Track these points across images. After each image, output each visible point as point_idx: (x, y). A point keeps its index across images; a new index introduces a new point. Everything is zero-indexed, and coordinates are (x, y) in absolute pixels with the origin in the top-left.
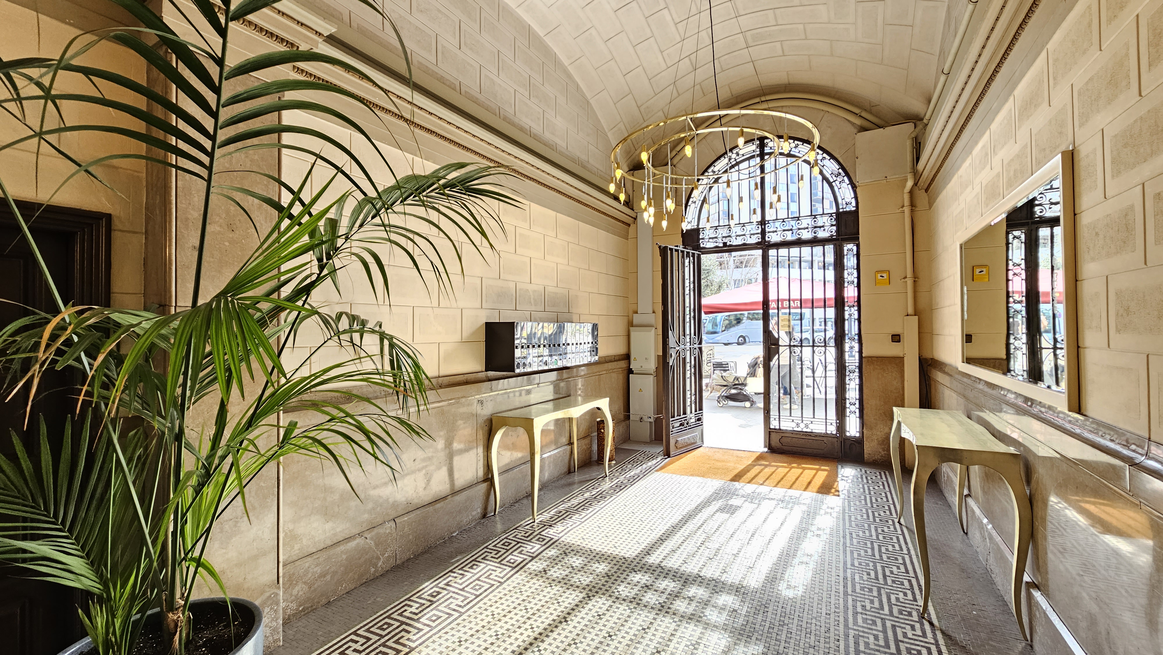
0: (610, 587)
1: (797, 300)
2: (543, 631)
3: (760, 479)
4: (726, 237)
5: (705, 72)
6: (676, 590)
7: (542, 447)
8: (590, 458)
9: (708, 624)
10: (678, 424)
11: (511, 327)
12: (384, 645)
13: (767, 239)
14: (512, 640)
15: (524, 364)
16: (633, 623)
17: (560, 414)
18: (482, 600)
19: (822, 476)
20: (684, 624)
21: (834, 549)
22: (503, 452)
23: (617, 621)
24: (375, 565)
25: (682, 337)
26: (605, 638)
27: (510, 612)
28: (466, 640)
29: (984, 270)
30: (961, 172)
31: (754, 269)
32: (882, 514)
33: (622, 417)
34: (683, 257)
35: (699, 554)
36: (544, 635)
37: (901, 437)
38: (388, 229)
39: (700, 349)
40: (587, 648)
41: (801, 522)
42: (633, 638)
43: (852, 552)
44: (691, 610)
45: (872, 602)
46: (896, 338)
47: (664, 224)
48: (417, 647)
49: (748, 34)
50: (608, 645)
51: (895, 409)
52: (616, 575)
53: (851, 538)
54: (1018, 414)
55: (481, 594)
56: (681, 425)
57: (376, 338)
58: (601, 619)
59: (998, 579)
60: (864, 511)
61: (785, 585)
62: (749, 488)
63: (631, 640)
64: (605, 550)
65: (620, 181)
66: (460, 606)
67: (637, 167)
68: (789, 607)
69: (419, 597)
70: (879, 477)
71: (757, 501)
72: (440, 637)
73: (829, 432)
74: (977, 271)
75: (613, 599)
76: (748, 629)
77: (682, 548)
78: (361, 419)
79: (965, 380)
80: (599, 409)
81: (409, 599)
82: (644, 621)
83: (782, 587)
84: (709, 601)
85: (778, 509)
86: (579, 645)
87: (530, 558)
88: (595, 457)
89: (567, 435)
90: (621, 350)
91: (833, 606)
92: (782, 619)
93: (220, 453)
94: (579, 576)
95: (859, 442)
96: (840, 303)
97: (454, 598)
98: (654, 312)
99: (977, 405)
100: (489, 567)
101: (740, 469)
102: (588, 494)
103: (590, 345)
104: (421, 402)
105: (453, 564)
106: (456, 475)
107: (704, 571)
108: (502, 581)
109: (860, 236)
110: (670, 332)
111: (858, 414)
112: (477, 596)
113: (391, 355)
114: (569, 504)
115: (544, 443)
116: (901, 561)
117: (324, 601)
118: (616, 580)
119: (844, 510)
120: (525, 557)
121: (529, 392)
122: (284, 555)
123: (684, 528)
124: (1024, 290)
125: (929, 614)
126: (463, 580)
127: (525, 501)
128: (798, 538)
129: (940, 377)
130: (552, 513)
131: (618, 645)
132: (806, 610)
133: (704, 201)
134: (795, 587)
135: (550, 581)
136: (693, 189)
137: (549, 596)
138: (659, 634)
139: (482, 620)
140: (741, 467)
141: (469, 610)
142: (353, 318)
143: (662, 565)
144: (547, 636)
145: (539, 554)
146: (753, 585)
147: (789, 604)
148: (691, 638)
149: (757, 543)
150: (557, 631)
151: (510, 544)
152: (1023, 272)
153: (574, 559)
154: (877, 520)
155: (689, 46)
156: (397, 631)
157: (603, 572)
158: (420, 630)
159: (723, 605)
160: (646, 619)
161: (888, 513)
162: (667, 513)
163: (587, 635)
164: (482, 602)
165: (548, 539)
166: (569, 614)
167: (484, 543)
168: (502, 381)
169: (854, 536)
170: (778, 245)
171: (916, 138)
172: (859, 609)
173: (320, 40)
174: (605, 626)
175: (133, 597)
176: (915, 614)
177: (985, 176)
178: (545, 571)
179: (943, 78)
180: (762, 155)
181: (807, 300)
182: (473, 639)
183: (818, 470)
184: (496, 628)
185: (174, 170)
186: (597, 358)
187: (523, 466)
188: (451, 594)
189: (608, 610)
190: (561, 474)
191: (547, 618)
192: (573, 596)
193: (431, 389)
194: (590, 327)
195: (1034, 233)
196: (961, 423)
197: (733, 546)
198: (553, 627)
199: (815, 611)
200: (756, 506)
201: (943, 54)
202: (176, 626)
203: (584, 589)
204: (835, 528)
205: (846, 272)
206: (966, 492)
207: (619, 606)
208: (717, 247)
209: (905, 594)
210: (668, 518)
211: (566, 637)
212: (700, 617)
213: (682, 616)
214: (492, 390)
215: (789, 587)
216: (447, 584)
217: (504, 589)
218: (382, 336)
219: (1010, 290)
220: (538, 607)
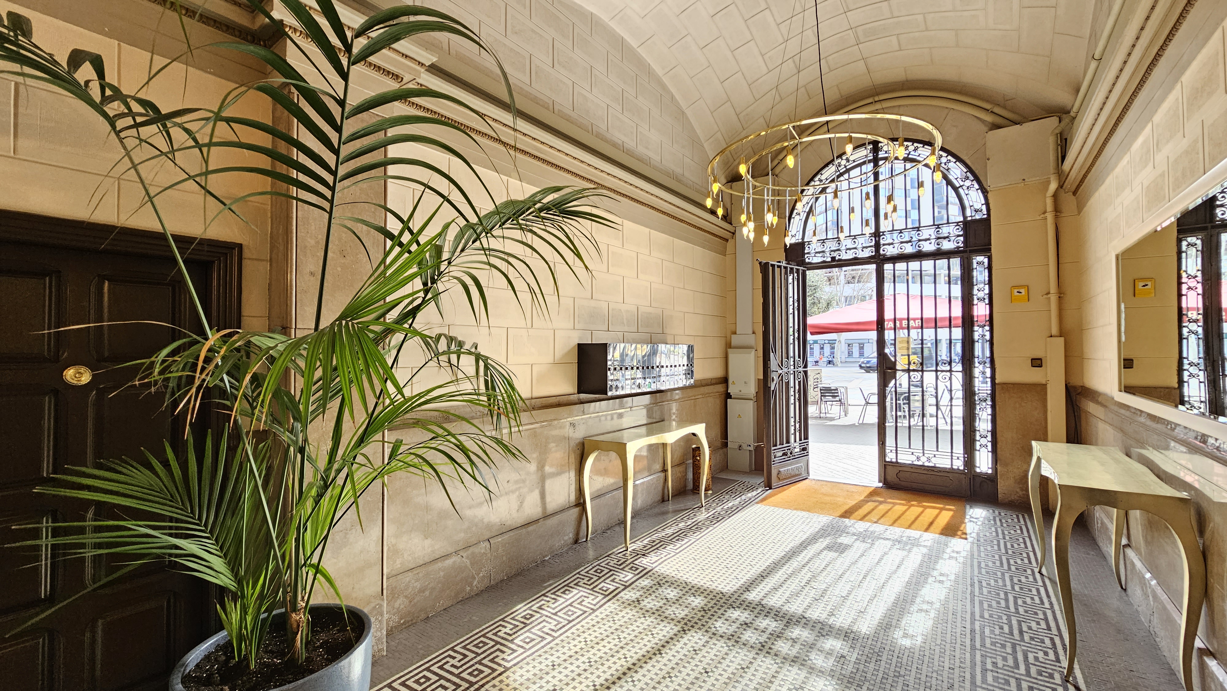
0: (707, 622)
1: (918, 319)
2: (637, 662)
3: (874, 516)
4: (834, 251)
5: (811, 74)
6: (778, 630)
7: (635, 473)
8: (685, 486)
9: (812, 669)
10: (780, 454)
11: (604, 347)
12: (480, 662)
13: (882, 252)
14: (605, 668)
15: (617, 387)
16: (731, 661)
17: (654, 440)
18: (574, 625)
19: (946, 516)
20: (787, 666)
21: (960, 598)
22: (595, 477)
23: (714, 658)
24: (471, 585)
25: (784, 360)
26: (701, 673)
27: (603, 640)
28: (559, 665)
29: (1149, 283)
30: (1118, 170)
31: (869, 285)
32: (1019, 562)
33: (718, 444)
34: (786, 273)
35: (803, 594)
36: (638, 665)
37: (1042, 476)
38: (487, 252)
39: (806, 372)
40: (682, 682)
41: (921, 565)
42: (731, 676)
43: (981, 603)
44: (794, 652)
45: (1005, 659)
46: (1037, 363)
47: (766, 239)
48: (511, 667)
49: (859, 30)
50: (704, 681)
51: (1034, 443)
52: (713, 610)
53: (981, 588)
54: (1190, 453)
55: (573, 620)
56: (784, 454)
57: (472, 358)
58: (697, 654)
59: (1164, 644)
60: (997, 557)
61: (901, 633)
62: (861, 526)
63: (729, 678)
64: (702, 583)
65: (718, 195)
66: (553, 630)
67: (736, 178)
68: (905, 657)
69: (513, 619)
70: (1016, 520)
71: (870, 541)
72: (534, 660)
73: (955, 467)
74: (1140, 285)
75: (710, 634)
76: (858, 677)
77: (785, 586)
78: (462, 438)
79: (1123, 411)
80: (694, 434)
81: (503, 620)
82: (743, 660)
83: (898, 634)
84: (815, 645)
85: (894, 551)
86: (673, 679)
87: (623, 587)
88: (690, 486)
89: (661, 461)
90: (718, 373)
91: (957, 661)
92: (897, 669)
93: (336, 466)
94: (673, 608)
95: (991, 479)
96: (968, 322)
97: (547, 622)
98: (754, 333)
99: (1138, 441)
100: (582, 593)
101: (850, 505)
102: (683, 524)
103: (685, 367)
104: (513, 423)
105: (546, 588)
106: (548, 499)
107: (809, 612)
108: (595, 608)
109: (993, 247)
110: (772, 354)
111: (990, 448)
112: (570, 622)
113: (486, 374)
114: (663, 534)
115: (637, 470)
116: (1041, 616)
117: (423, 616)
118: (713, 615)
119: (972, 555)
120: (618, 585)
121: (620, 416)
122: (387, 568)
123: (787, 565)
124: (1200, 305)
125: (1075, 678)
126: (556, 604)
127: (617, 529)
128: (917, 583)
129: (1091, 407)
130: (646, 542)
131: (715, 682)
132: (926, 661)
133: (810, 212)
134: (913, 636)
135: (643, 611)
136: (796, 202)
137: (642, 627)
138: (759, 675)
139: (575, 646)
140: (852, 503)
141: (561, 635)
142: (451, 339)
143: (763, 602)
144: (641, 667)
145: (633, 583)
146: (864, 631)
147: (906, 655)
148: (794, 682)
149: (869, 587)
150: (653, 662)
151: (602, 571)
152: (1200, 286)
153: (669, 591)
154: (1013, 568)
155: (793, 46)
156: (492, 650)
157: (700, 606)
158: (514, 651)
159: (830, 649)
160: (744, 658)
161: (1026, 561)
162: (767, 549)
163: (682, 669)
164: (575, 628)
165: (641, 569)
166: (663, 646)
167: (577, 569)
168: (593, 404)
169: (984, 584)
170: (895, 259)
171: (1061, 134)
172: (989, 666)
173: (423, 70)
174: (701, 661)
175: (261, 597)
176: (1057, 676)
177: (1146, 176)
178: (638, 601)
179: (1093, 65)
180: (876, 161)
181: (929, 319)
182: (566, 664)
183: (941, 509)
184: (590, 655)
185: (295, 201)
186: (692, 381)
187: (615, 493)
188: (544, 618)
189: (704, 646)
190: (654, 502)
191: (641, 649)
192: (668, 629)
193: (524, 411)
194: (685, 348)
195: (1214, 239)
196: (1117, 461)
197: (842, 588)
198: (647, 658)
199: (936, 663)
200: (869, 545)
201: (1094, 36)
202: (298, 626)
203: (679, 622)
204: (961, 574)
205: (976, 288)
206: (1124, 541)
207: (716, 642)
208: (824, 262)
209: (1046, 654)
210: (769, 554)
211: (661, 670)
212: (804, 660)
213: (784, 658)
214: (584, 413)
215: (906, 636)
216: (540, 608)
217: (597, 616)
218: (478, 357)
219: (1184, 305)
220: (631, 637)
